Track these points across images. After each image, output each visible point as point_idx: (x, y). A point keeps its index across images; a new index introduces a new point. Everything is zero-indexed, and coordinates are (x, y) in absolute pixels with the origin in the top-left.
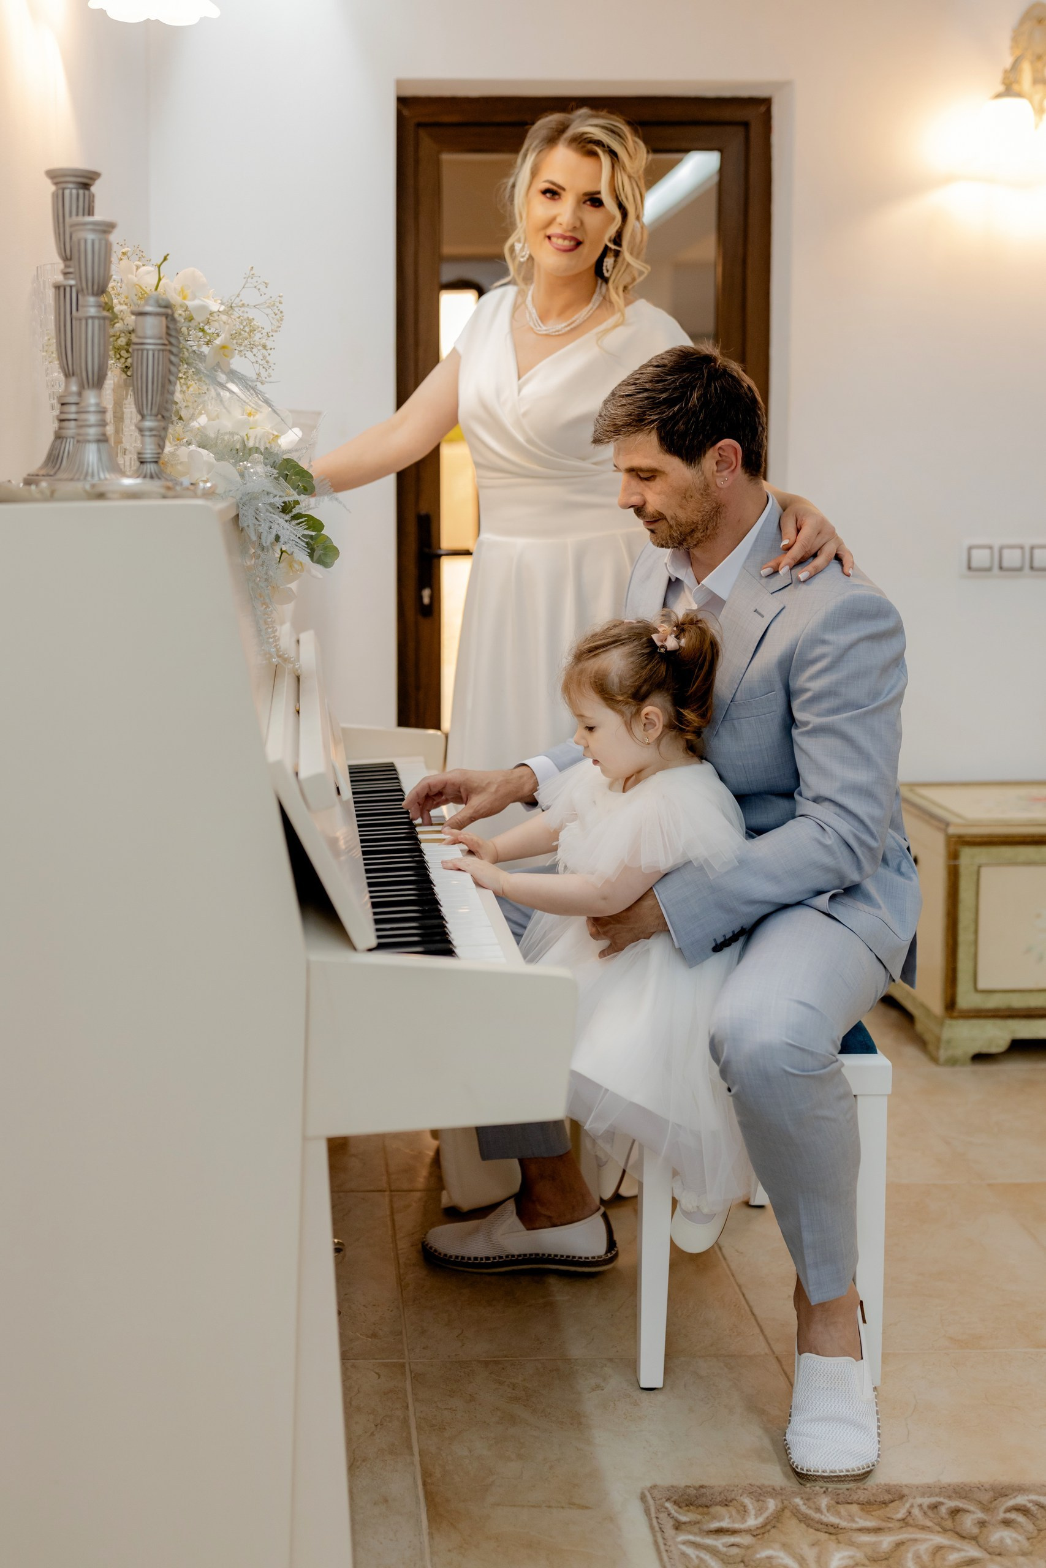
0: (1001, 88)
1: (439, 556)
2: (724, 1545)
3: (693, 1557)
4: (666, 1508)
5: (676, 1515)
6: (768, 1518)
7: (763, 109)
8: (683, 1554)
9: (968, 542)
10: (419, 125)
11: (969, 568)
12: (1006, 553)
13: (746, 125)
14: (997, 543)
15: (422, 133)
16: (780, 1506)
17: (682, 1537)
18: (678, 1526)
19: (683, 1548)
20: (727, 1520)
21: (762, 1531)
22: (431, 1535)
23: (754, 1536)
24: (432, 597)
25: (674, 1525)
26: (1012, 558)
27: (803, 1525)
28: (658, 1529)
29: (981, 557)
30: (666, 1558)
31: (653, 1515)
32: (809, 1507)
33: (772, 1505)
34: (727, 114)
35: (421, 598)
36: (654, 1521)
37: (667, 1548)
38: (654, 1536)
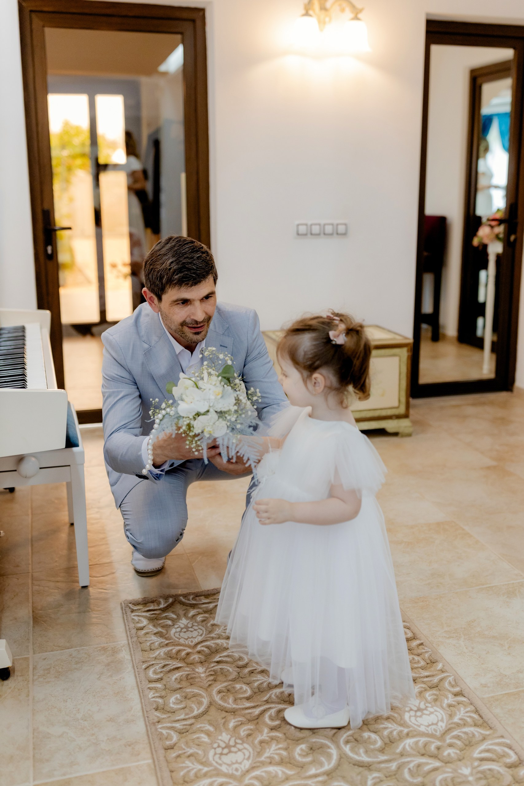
0: (303, 12)
1: (55, 230)
2: (149, 614)
3: (137, 619)
4: (129, 606)
5: (132, 608)
6: (168, 604)
7: (201, 13)
8: (133, 619)
9: (297, 222)
10: (31, 11)
11: (298, 234)
12: (313, 227)
13: (194, 21)
14: (309, 223)
15: (34, 15)
16: (174, 600)
17: (134, 614)
18: (133, 611)
19: (134, 617)
20: (152, 607)
21: (166, 608)
22: (34, 627)
23: (162, 611)
24: (52, 250)
25: (131, 611)
26: (316, 229)
27: (182, 605)
28: (124, 613)
29: (303, 229)
30: (126, 621)
31: (124, 609)
32: (186, 599)
33: (171, 600)
34: (185, 15)
35: (46, 251)
36: (124, 611)
37: (127, 618)
38: (123, 615)
